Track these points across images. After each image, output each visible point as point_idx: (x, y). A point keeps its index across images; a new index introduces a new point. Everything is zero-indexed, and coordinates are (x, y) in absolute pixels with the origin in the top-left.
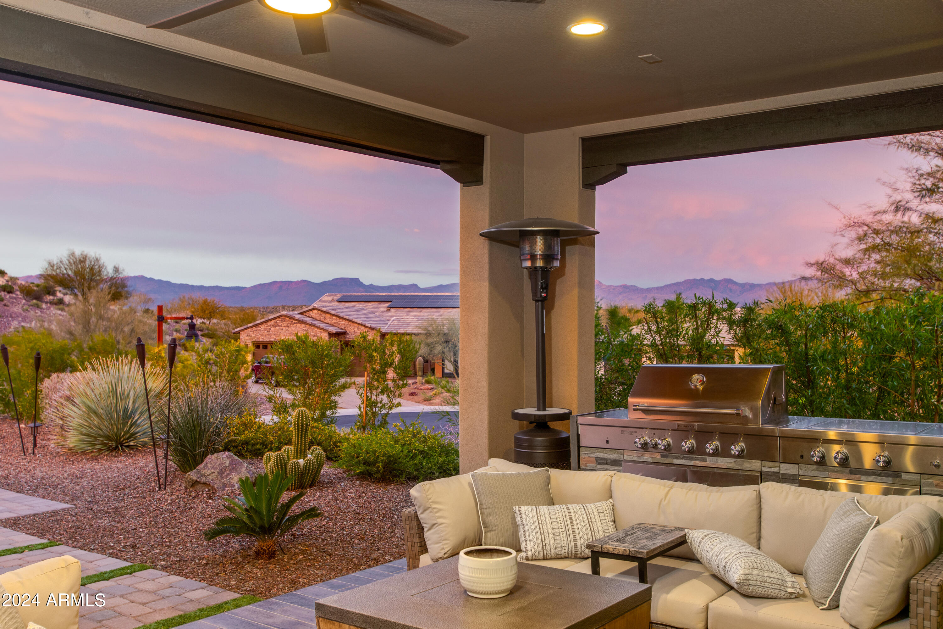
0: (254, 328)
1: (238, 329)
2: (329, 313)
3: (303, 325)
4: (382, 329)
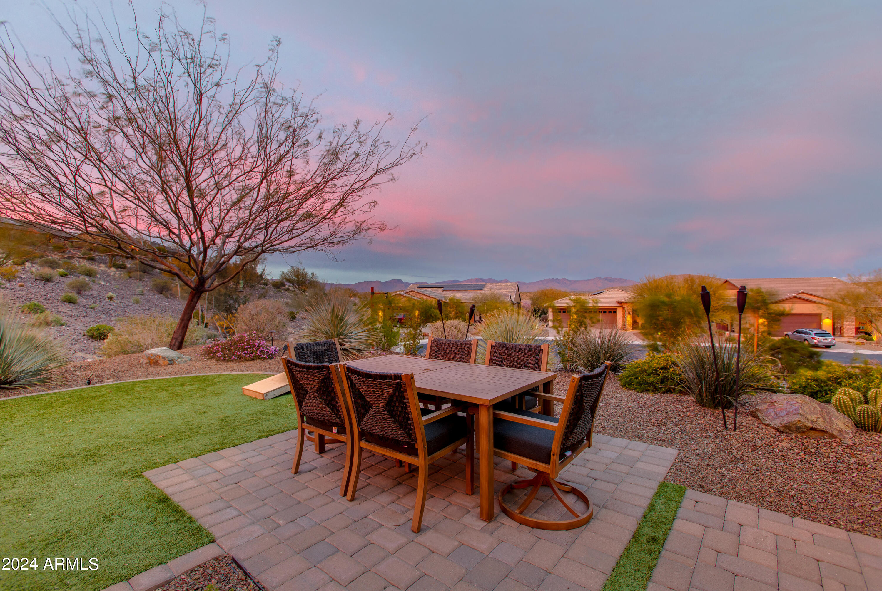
4: (443, 300)
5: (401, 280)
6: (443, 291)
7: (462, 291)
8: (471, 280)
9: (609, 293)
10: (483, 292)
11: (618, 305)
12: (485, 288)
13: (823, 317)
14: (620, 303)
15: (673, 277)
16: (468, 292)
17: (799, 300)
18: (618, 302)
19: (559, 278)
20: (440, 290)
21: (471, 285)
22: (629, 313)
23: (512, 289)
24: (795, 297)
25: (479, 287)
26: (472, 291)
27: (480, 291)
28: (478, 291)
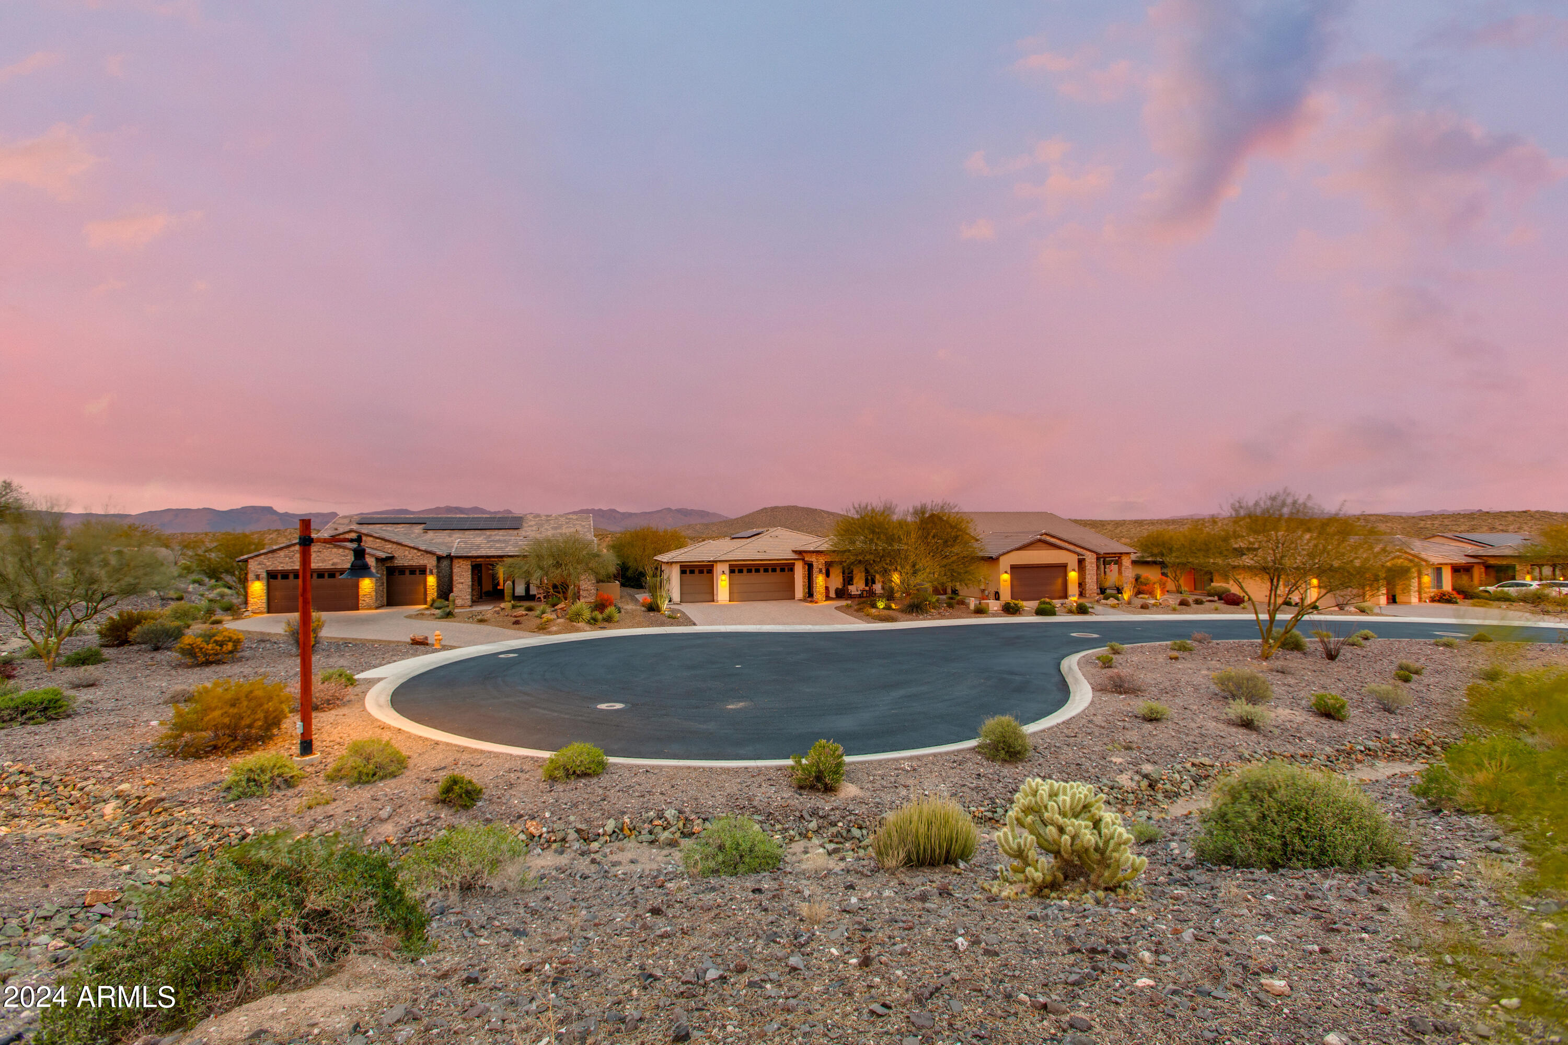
0: (270, 555)
1: (245, 557)
2: (371, 536)
3: (341, 550)
4: (439, 553)
5: (271, 508)
6: (426, 530)
7: (472, 532)
8: (437, 509)
9: (773, 534)
10: (522, 532)
11: (796, 557)
12: (524, 524)
13: (1069, 568)
14: (800, 553)
16: (488, 533)
17: (1044, 545)
18: (795, 552)
20: (418, 529)
22: (820, 571)
23: (584, 527)
24: (1040, 541)
25: (511, 523)
26: (496, 532)
27: (515, 532)
28: (511, 532)
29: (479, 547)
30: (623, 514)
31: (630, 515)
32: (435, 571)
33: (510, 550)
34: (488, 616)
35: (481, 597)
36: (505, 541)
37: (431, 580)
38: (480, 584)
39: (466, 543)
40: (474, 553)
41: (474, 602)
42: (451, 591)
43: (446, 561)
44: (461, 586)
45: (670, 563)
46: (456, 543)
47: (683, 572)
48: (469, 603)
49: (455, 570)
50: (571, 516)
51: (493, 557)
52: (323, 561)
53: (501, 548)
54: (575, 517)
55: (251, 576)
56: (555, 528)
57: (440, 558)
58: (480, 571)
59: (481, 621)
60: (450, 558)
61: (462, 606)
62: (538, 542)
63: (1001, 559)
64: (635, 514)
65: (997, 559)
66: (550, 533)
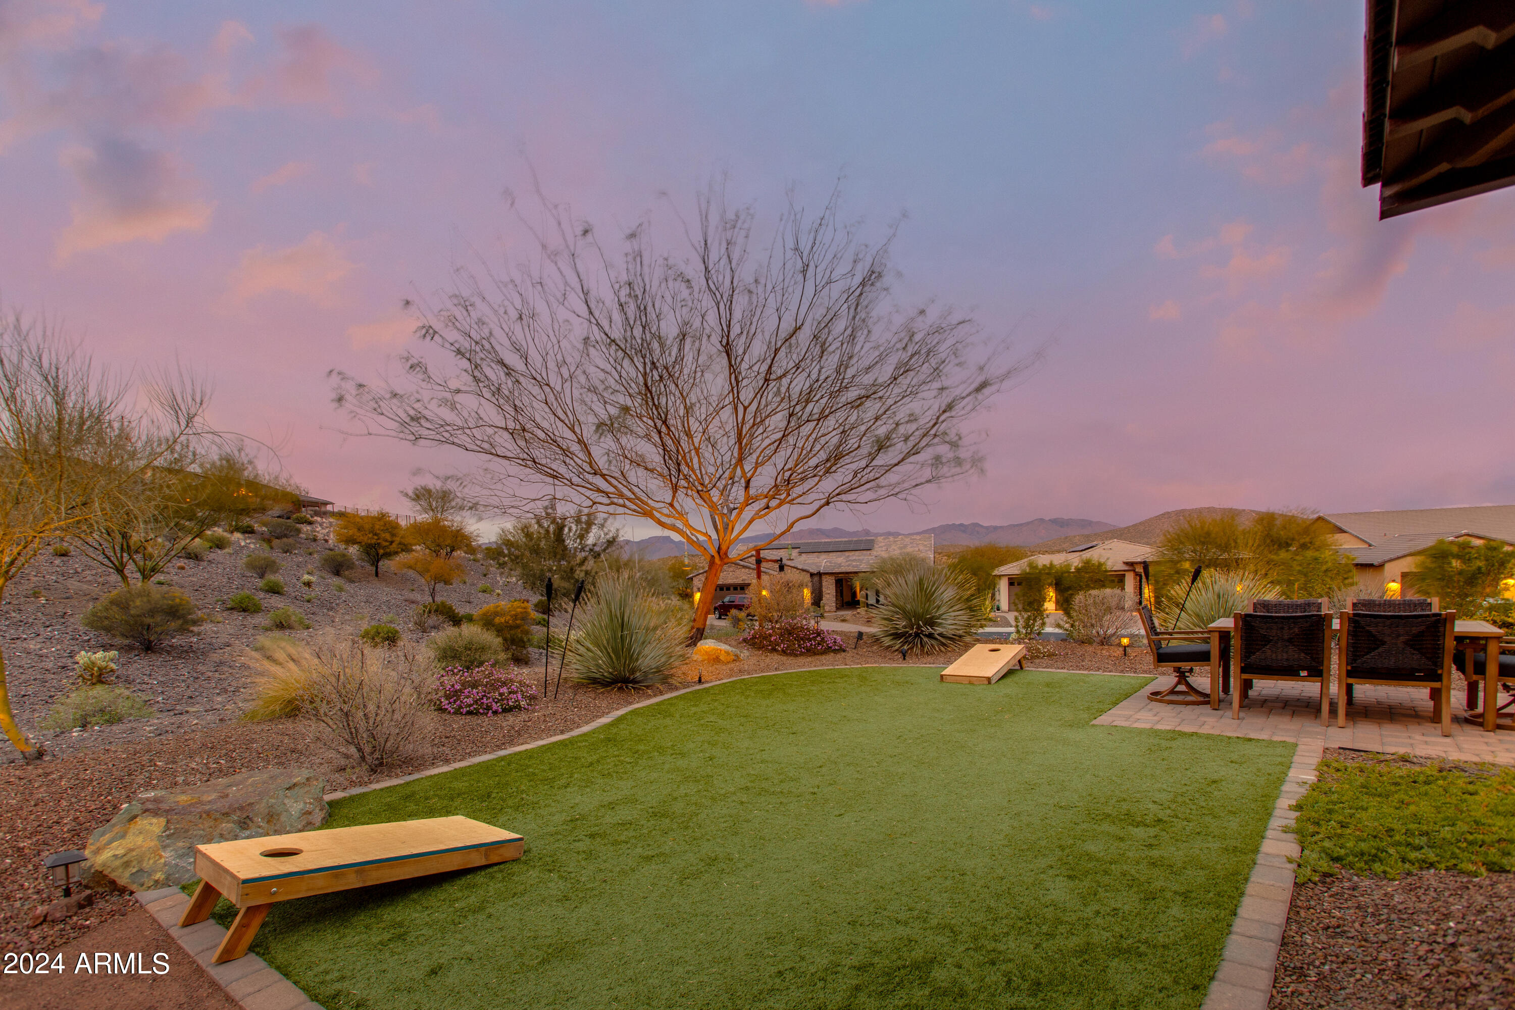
1: (692, 575)
4: (811, 571)
6: (801, 553)
7: (834, 554)
10: (874, 553)
12: (876, 546)
15: (1233, 514)
16: (847, 554)
19: (966, 523)
20: (795, 553)
21: (850, 542)
23: (925, 546)
25: (866, 546)
26: (853, 553)
27: (868, 552)
28: (865, 552)
29: (840, 565)
30: (987, 528)
31: (996, 528)
32: (810, 584)
33: (863, 567)
34: (848, 618)
35: (843, 606)
36: (859, 560)
37: (807, 593)
38: (842, 595)
39: (830, 562)
40: (836, 570)
41: (838, 609)
42: (821, 599)
43: (817, 576)
44: (828, 596)
45: (1000, 576)
46: (823, 563)
47: (1011, 583)
48: (834, 609)
49: (824, 584)
50: (915, 537)
51: (851, 573)
52: (737, 578)
53: (857, 566)
54: (918, 537)
55: (695, 589)
56: (901, 548)
57: (812, 575)
58: (842, 585)
59: (844, 621)
60: (820, 574)
61: (829, 612)
62: (884, 561)
63: (1387, 566)
64: (1001, 527)
65: (1381, 566)
66: (897, 552)
